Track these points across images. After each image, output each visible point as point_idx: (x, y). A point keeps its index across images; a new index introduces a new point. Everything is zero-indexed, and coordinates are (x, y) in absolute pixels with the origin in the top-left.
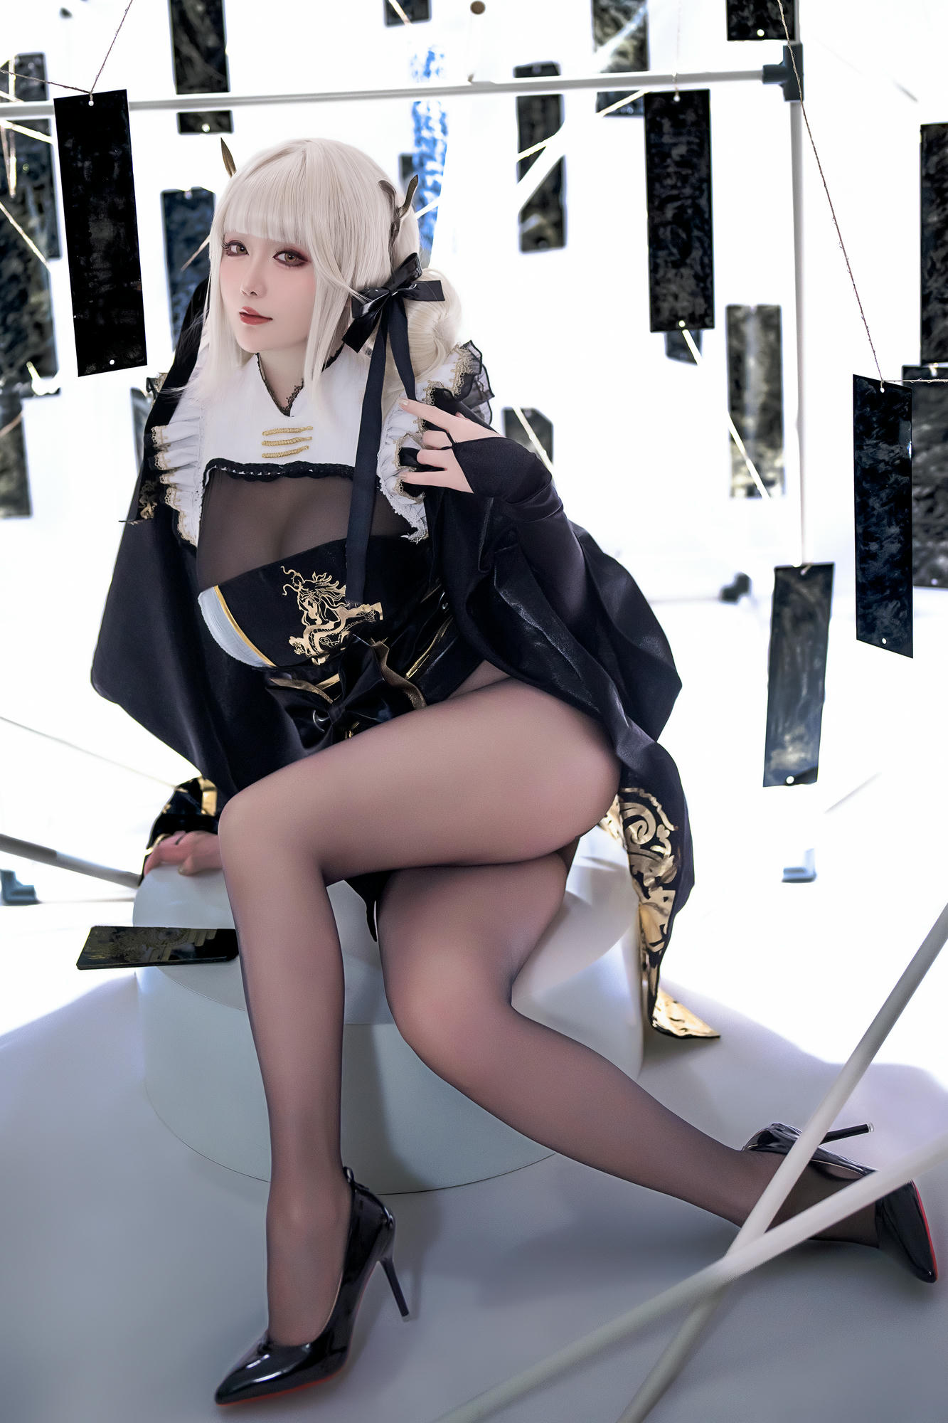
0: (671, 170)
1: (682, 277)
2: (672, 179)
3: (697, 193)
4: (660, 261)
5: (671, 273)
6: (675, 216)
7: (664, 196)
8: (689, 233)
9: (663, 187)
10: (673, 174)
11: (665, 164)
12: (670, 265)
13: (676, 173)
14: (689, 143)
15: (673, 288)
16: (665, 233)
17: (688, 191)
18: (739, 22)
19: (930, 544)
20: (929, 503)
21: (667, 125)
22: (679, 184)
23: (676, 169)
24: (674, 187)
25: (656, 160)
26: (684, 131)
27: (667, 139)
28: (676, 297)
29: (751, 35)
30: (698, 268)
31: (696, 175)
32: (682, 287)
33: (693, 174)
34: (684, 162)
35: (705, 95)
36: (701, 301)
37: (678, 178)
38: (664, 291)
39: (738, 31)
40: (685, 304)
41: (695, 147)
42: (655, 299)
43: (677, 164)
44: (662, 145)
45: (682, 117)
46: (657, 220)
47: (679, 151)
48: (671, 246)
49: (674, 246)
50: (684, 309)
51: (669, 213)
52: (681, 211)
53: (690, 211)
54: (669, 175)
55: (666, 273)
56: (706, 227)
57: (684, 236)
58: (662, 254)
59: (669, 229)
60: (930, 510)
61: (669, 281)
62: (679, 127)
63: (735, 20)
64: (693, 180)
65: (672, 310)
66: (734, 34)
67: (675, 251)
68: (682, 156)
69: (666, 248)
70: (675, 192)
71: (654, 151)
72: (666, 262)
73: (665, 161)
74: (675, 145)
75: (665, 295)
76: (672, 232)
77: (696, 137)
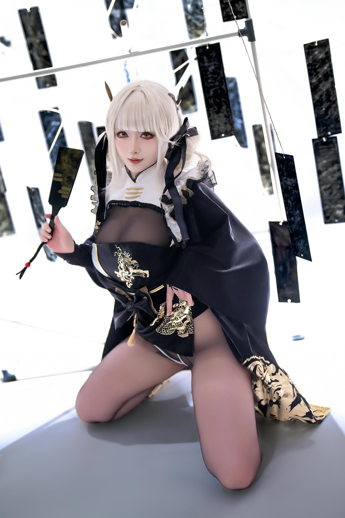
0: (210, 76)
1: (220, 117)
2: (210, 79)
3: (221, 84)
4: (211, 112)
5: (216, 116)
6: (214, 94)
7: (208, 86)
8: (220, 100)
9: (208, 83)
10: (210, 78)
11: (207, 74)
12: (215, 113)
13: (211, 77)
14: (215, 65)
15: (217, 122)
16: (211, 101)
17: (217, 83)
18: (226, 14)
19: (333, 206)
20: (330, 191)
21: (205, 59)
22: (214, 81)
23: (212, 75)
24: (212, 82)
25: (204, 73)
26: (212, 60)
27: (206, 64)
28: (219, 125)
29: (232, 18)
30: (225, 113)
31: (220, 77)
32: (221, 121)
33: (218, 77)
34: (214, 72)
35: (218, 45)
36: (228, 125)
37: (213, 79)
38: (214, 124)
39: (227, 18)
40: (223, 127)
41: (217, 66)
42: (211, 127)
43: (211, 73)
44: (205, 67)
45: (211, 55)
46: (207, 96)
47: (211, 68)
48: (214, 106)
49: (215, 105)
50: (223, 129)
51: (211, 93)
52: (215, 91)
53: (219, 91)
54: (209, 78)
55: (214, 116)
56: (226, 97)
57: (218, 101)
58: (211, 109)
59: (212, 99)
60: (331, 193)
61: (215, 119)
62: (210, 59)
63: (225, 13)
64: (218, 79)
65: (218, 130)
66: (225, 19)
67: (216, 107)
68: (213, 70)
69: (212, 107)
70: (212, 85)
71: (202, 69)
72: (213, 112)
73: (207, 73)
74: (210, 66)
75: (215, 125)
76: (214, 100)
77: (217, 62)
